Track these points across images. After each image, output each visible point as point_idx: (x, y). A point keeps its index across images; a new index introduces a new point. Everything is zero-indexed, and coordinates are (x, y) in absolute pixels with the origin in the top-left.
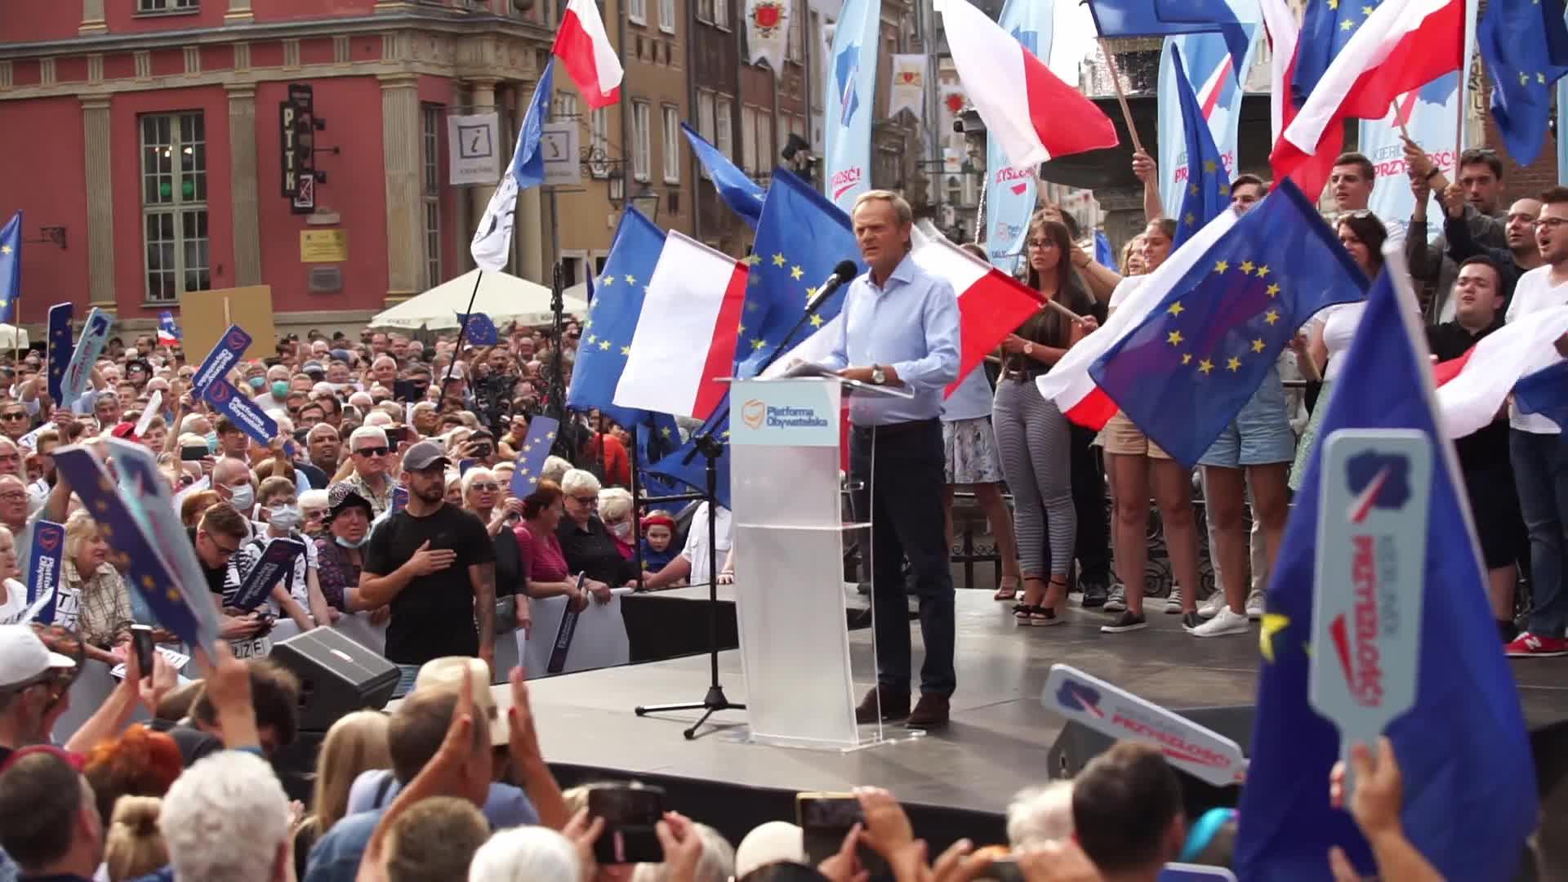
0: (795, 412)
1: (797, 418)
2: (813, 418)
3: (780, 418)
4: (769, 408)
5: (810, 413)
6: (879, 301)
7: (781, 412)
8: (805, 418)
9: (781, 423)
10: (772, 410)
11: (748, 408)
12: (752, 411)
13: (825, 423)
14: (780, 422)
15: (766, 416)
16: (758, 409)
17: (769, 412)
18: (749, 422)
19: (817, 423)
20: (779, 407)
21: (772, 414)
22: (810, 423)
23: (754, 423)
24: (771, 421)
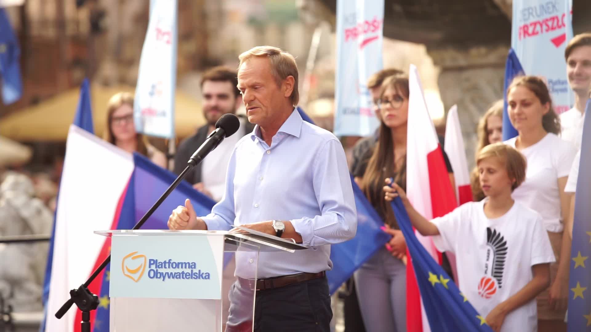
0: (177, 265)
1: (180, 270)
2: (195, 271)
3: (160, 270)
4: (150, 260)
5: (193, 266)
6: (265, 154)
7: (163, 264)
8: (188, 270)
9: (163, 276)
10: (153, 262)
11: (129, 260)
12: (132, 264)
13: (208, 276)
14: (161, 274)
15: (148, 269)
16: (141, 261)
17: (150, 264)
18: (129, 274)
19: (199, 276)
20: (161, 260)
21: (153, 267)
22: (192, 276)
23: (136, 276)
24: (152, 274)
